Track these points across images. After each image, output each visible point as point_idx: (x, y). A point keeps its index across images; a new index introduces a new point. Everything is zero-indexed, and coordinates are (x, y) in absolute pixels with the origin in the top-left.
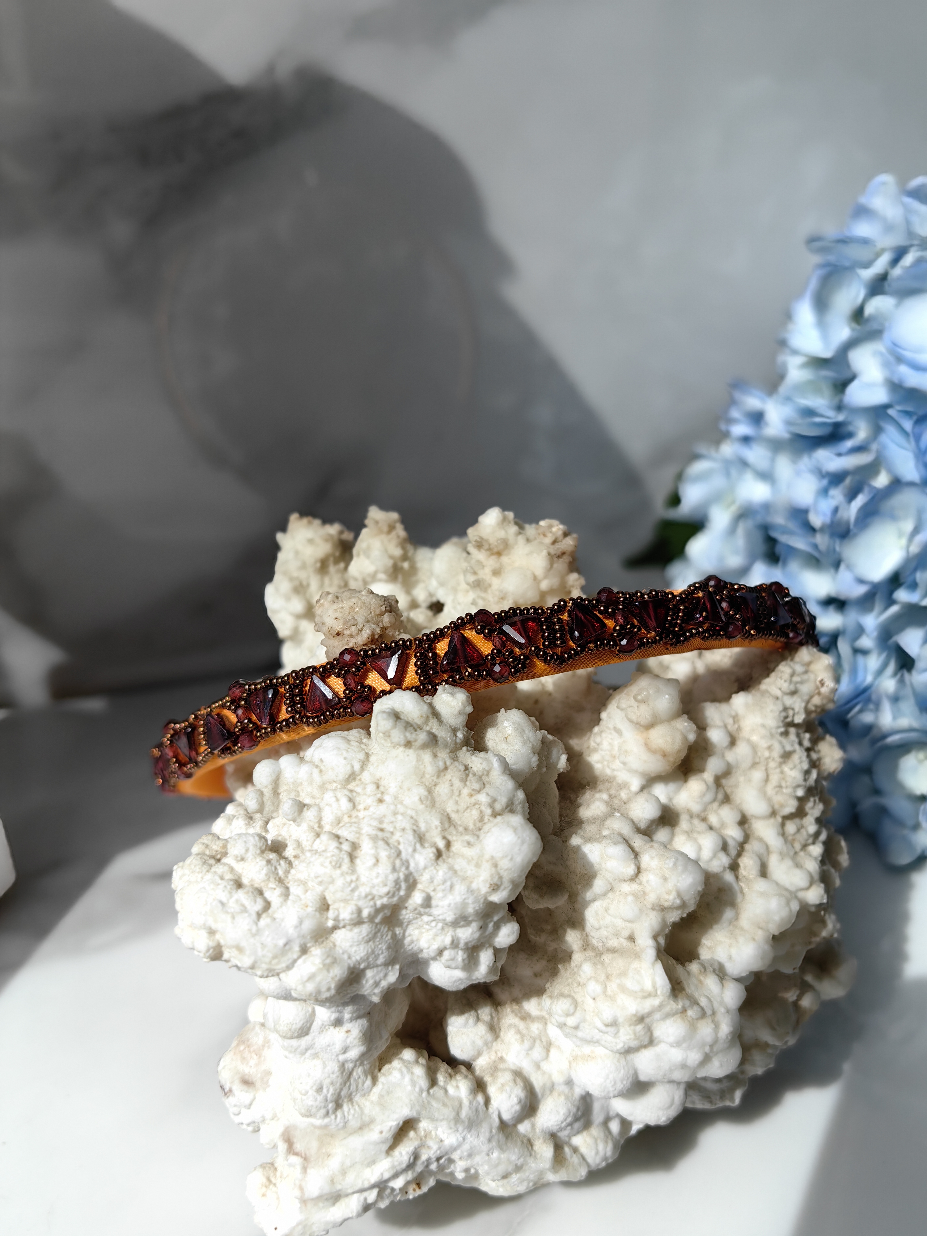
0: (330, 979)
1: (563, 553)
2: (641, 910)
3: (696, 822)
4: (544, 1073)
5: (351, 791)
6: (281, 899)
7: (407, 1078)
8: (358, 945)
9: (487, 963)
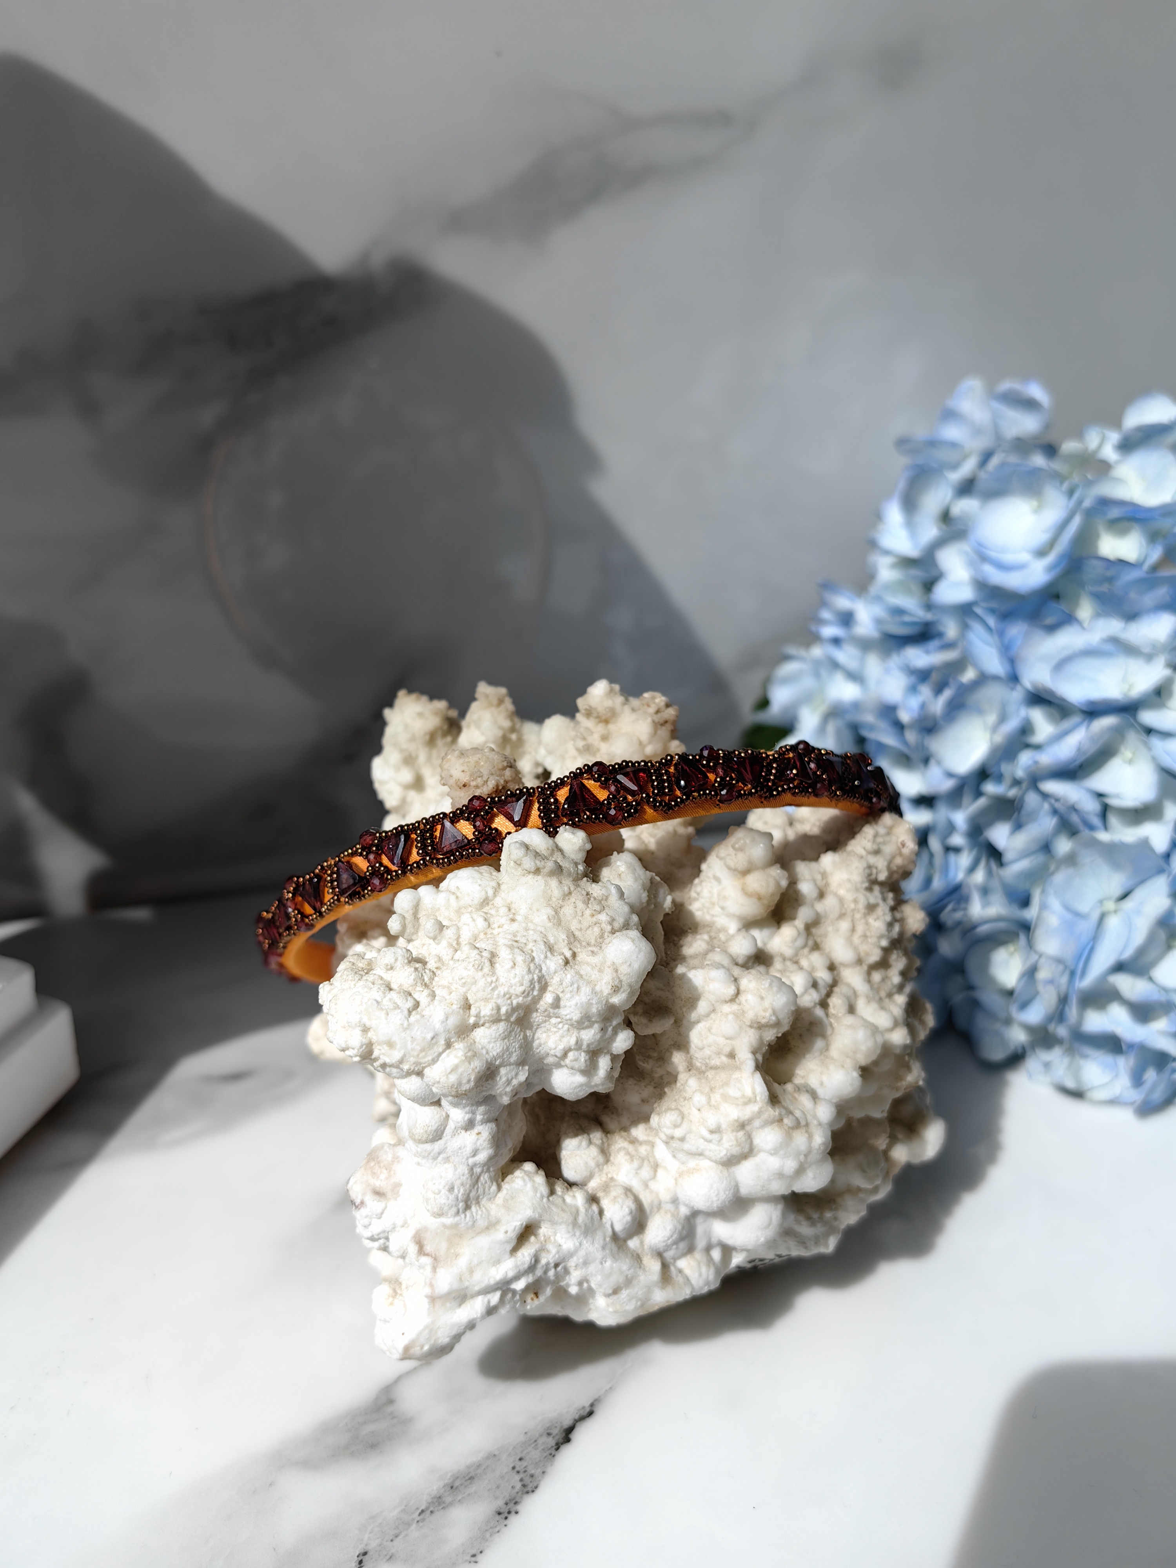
0: (470, 1071)
1: (666, 722)
2: (741, 1027)
3: (788, 963)
4: (652, 1192)
5: (486, 913)
6: (429, 999)
7: (528, 1184)
8: (495, 1042)
9: (606, 1068)
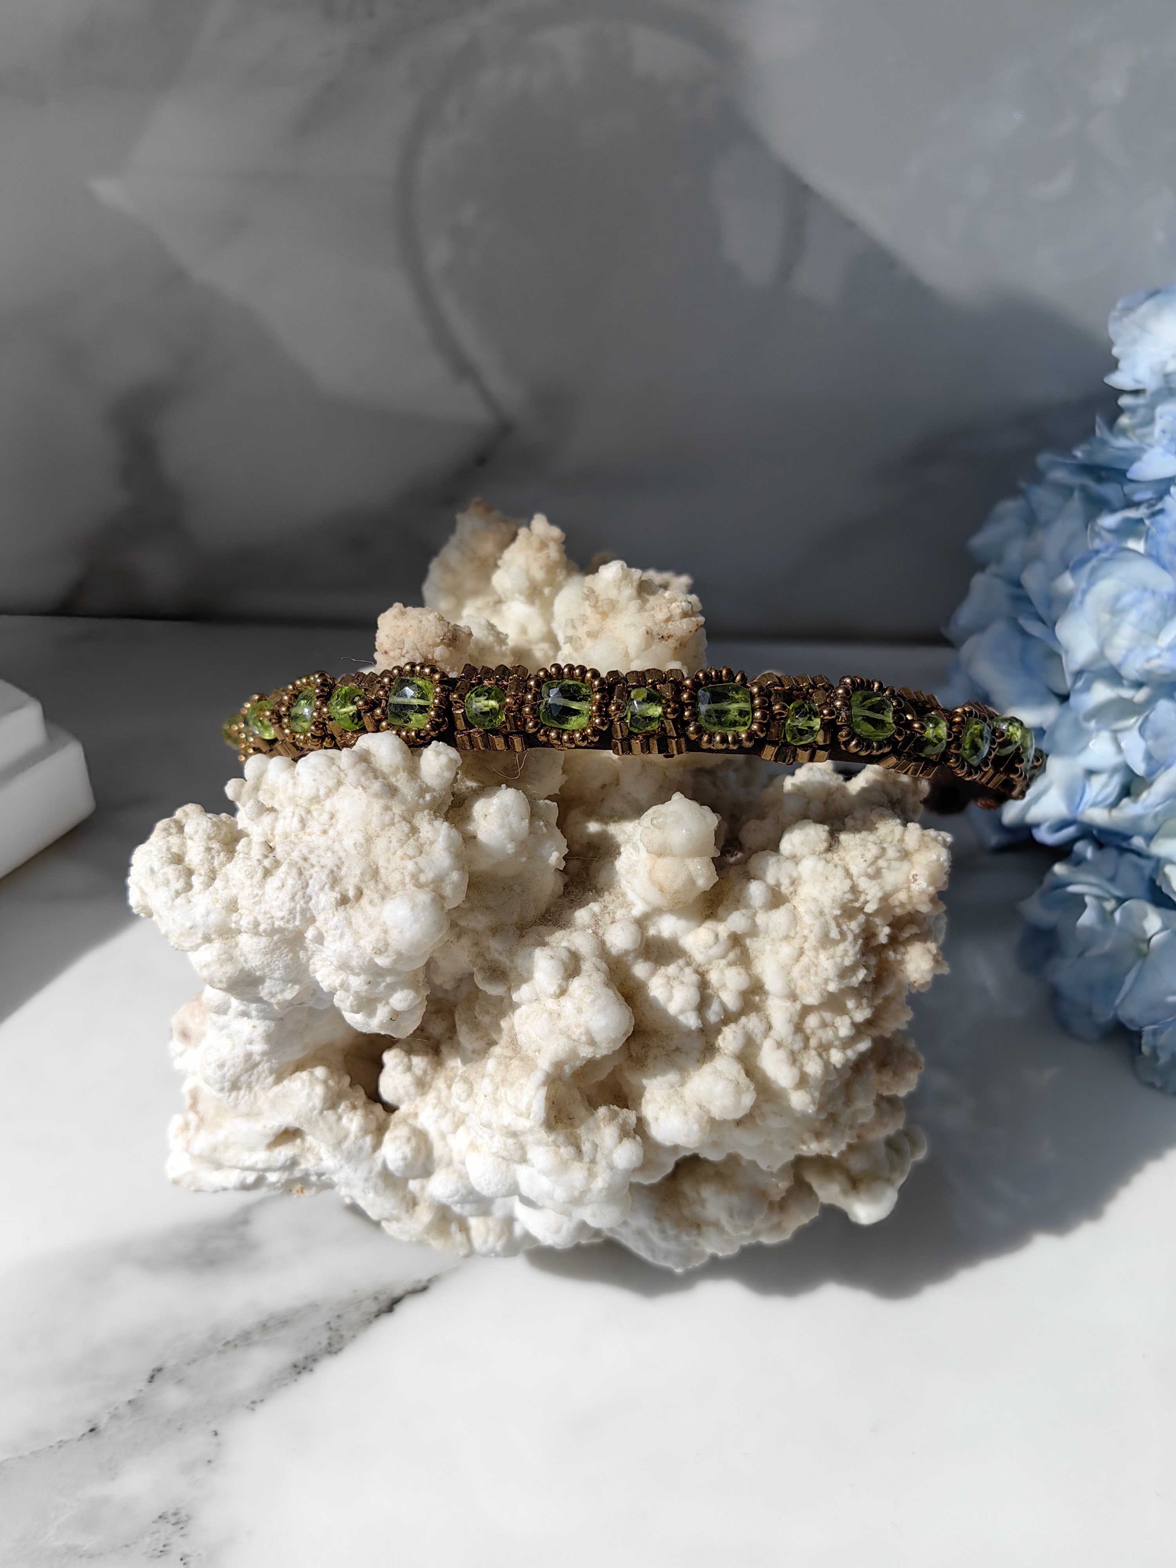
0: (221, 974)
1: (671, 636)
2: (551, 1032)
3: (690, 971)
4: (447, 1145)
5: (308, 812)
6: (203, 887)
7: (306, 1091)
8: (257, 953)
9: (384, 1018)
